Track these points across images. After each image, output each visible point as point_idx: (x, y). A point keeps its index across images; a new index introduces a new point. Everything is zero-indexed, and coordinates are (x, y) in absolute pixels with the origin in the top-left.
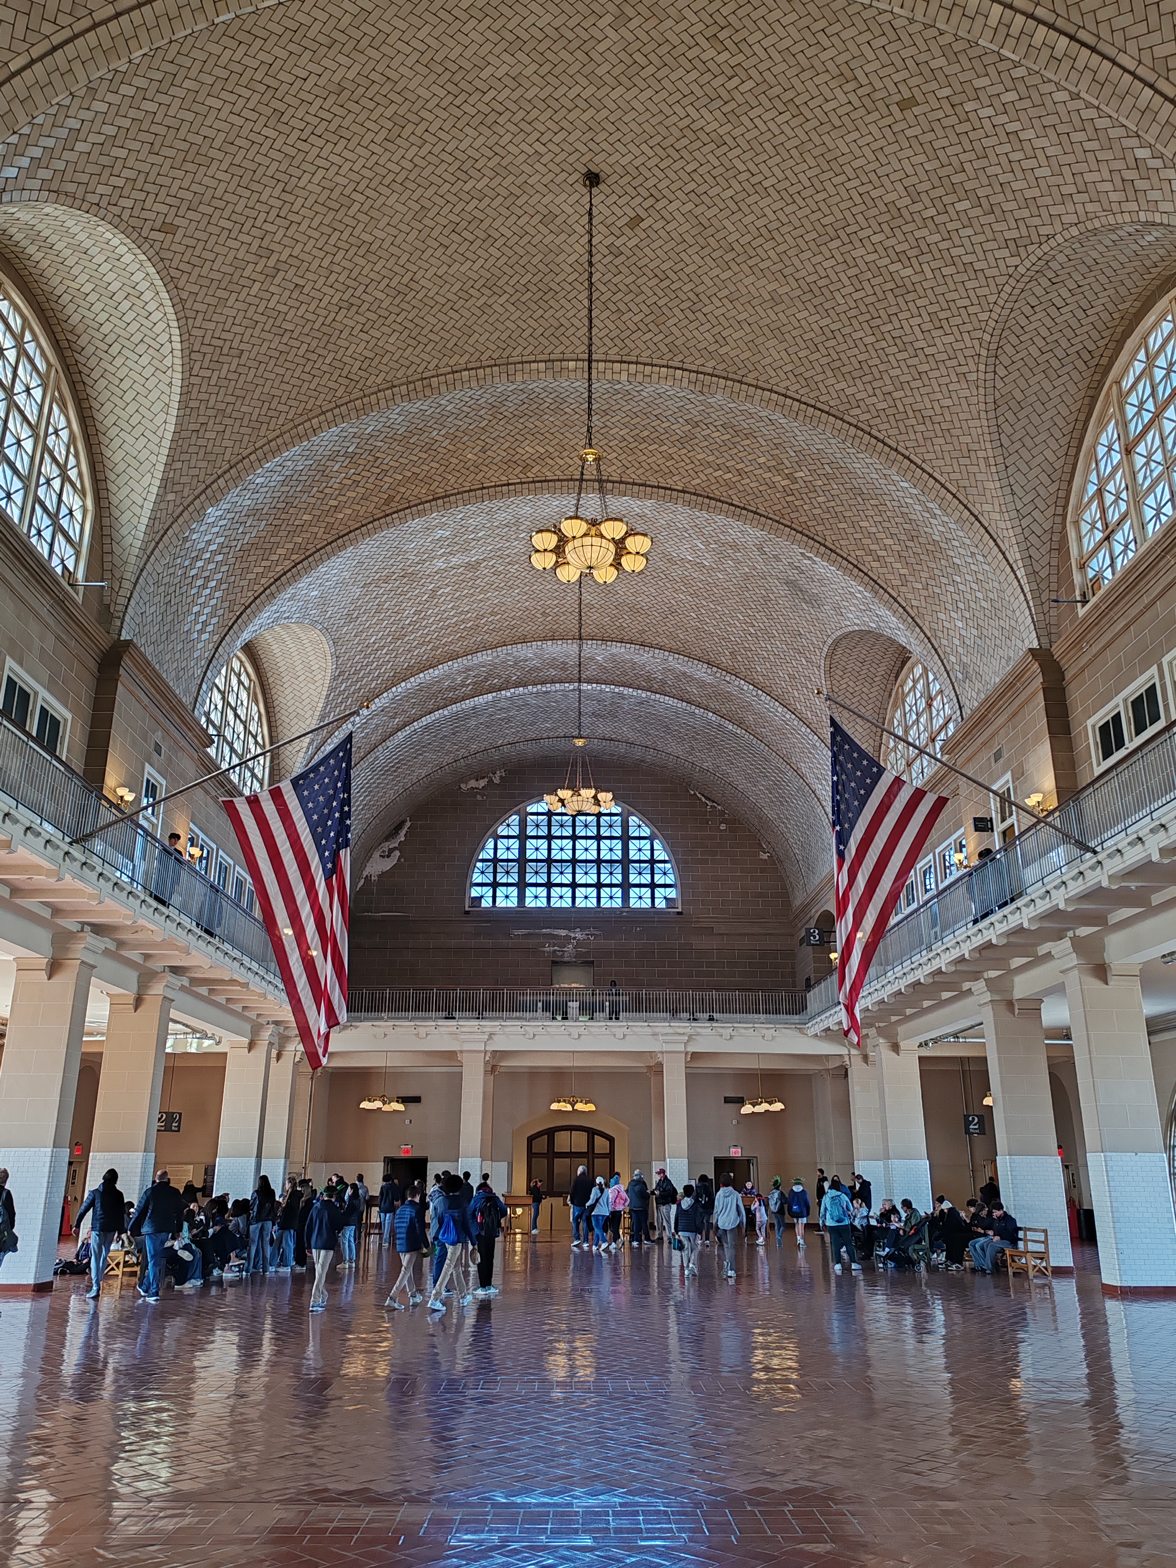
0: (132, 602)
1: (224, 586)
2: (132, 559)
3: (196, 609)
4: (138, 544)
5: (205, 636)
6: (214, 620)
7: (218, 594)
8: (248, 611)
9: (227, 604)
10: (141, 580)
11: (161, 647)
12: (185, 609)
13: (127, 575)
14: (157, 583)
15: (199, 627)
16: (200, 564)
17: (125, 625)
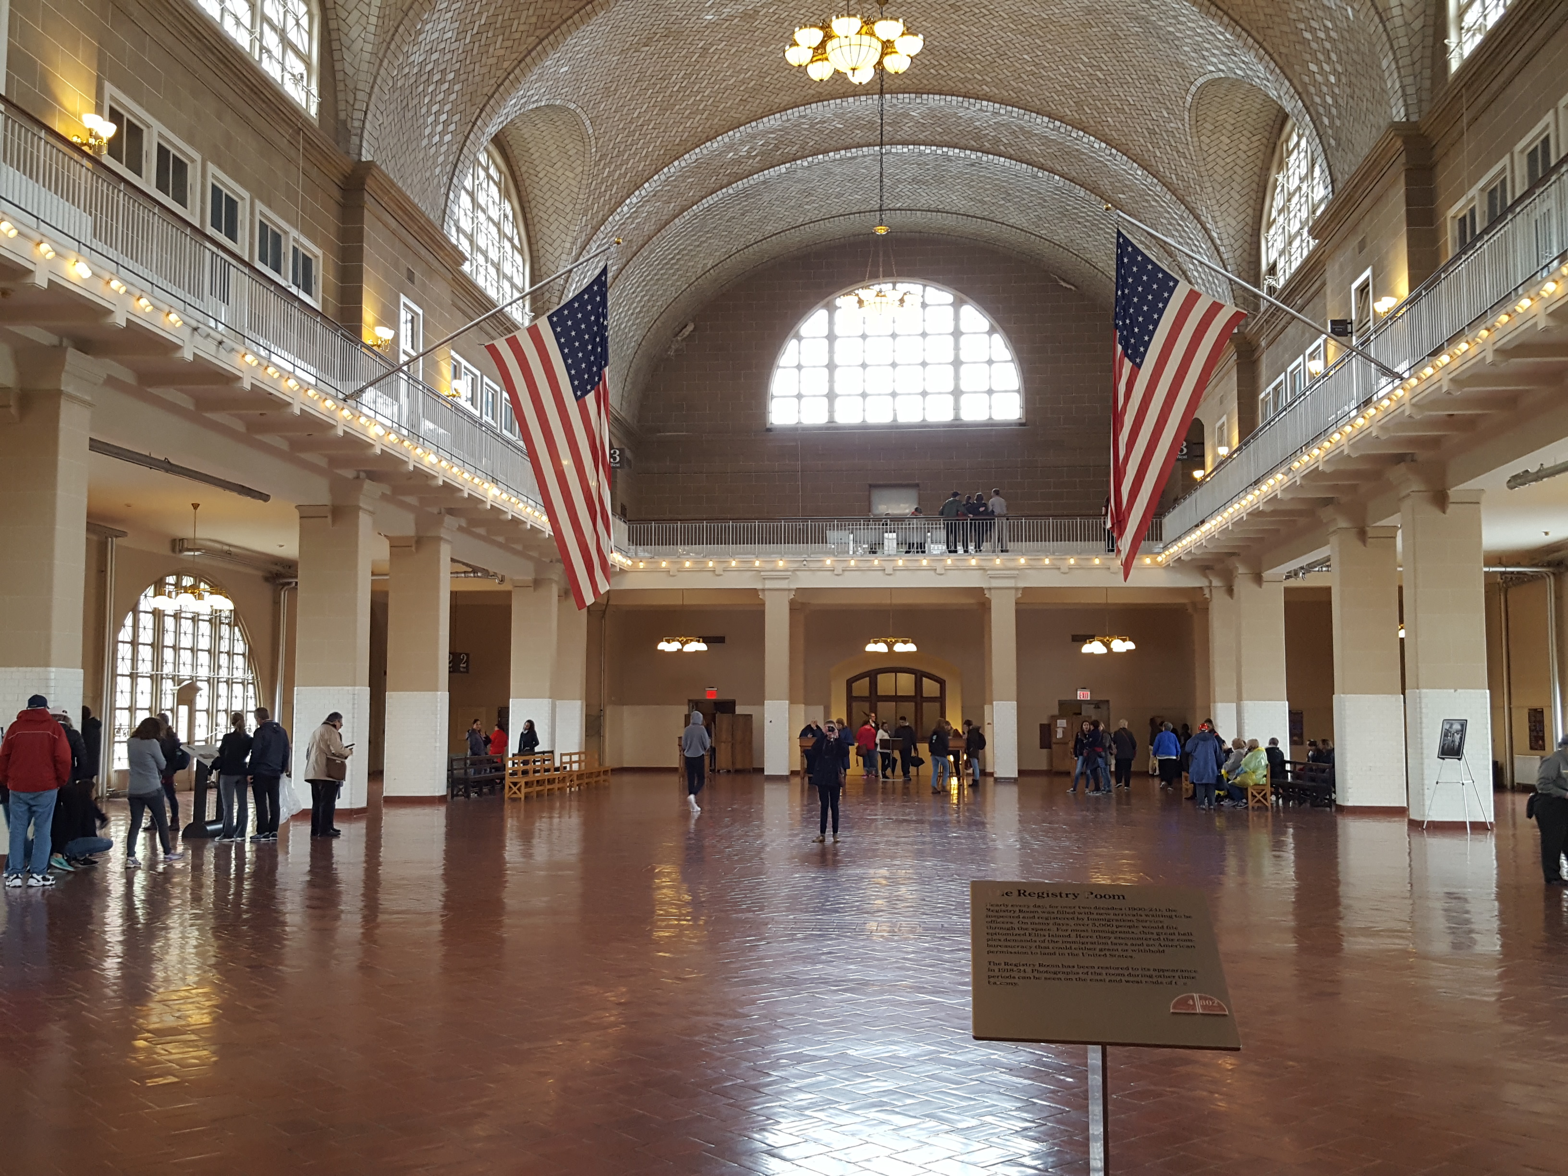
0: (370, 116)
1: (463, 77)
2: (365, 67)
3: (435, 108)
4: (369, 48)
5: (448, 138)
6: (456, 118)
7: (457, 87)
8: (492, 102)
9: (468, 97)
10: (376, 87)
11: (402, 161)
12: (424, 110)
13: (360, 86)
14: (394, 88)
15: (440, 128)
16: (435, 56)
17: (365, 144)
